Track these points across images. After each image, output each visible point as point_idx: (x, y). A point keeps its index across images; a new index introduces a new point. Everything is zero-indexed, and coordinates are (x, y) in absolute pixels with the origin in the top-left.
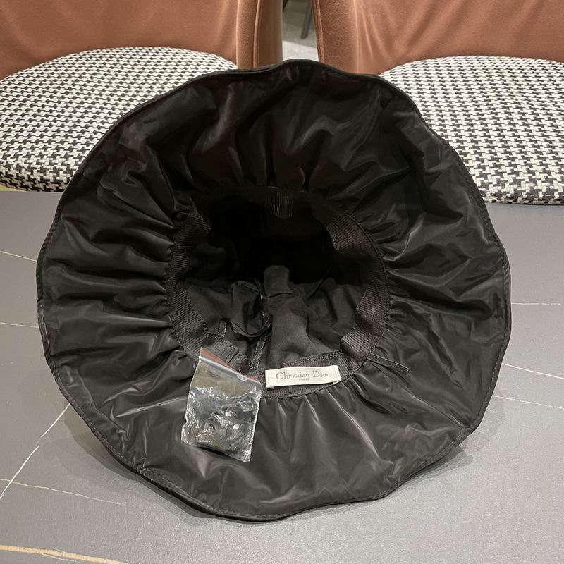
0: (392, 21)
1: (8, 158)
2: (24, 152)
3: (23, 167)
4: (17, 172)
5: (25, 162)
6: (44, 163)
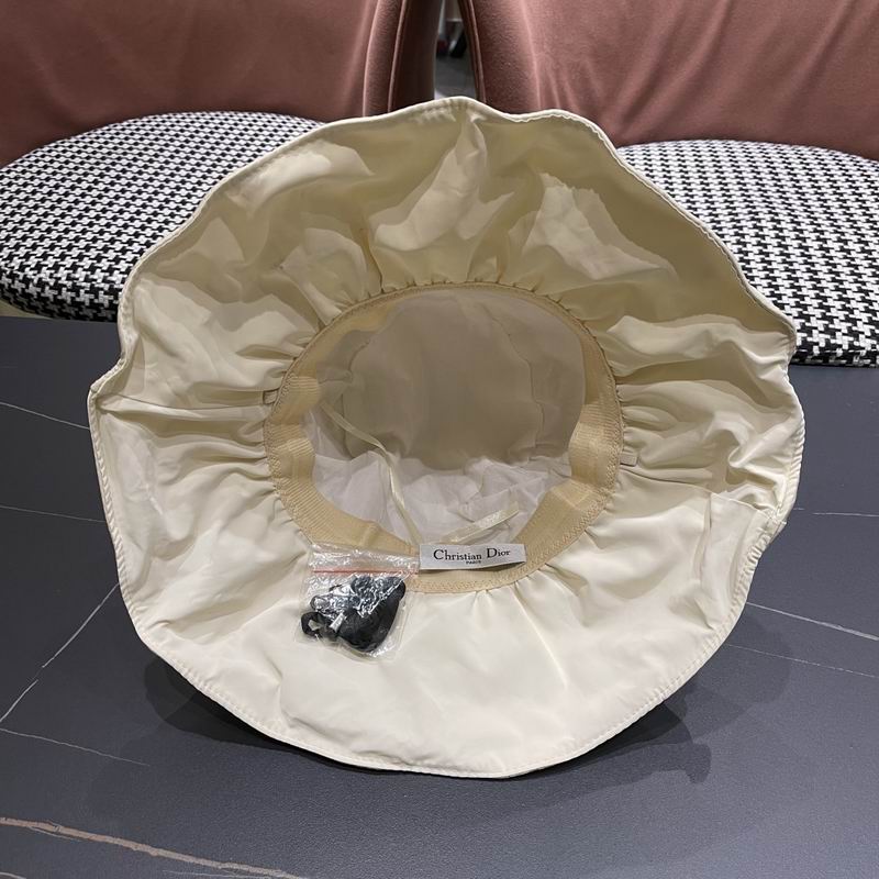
0: (598, 86)
1: (27, 269)
2: (50, 262)
3: (47, 283)
4: (39, 290)
5: (51, 276)
6: (77, 279)
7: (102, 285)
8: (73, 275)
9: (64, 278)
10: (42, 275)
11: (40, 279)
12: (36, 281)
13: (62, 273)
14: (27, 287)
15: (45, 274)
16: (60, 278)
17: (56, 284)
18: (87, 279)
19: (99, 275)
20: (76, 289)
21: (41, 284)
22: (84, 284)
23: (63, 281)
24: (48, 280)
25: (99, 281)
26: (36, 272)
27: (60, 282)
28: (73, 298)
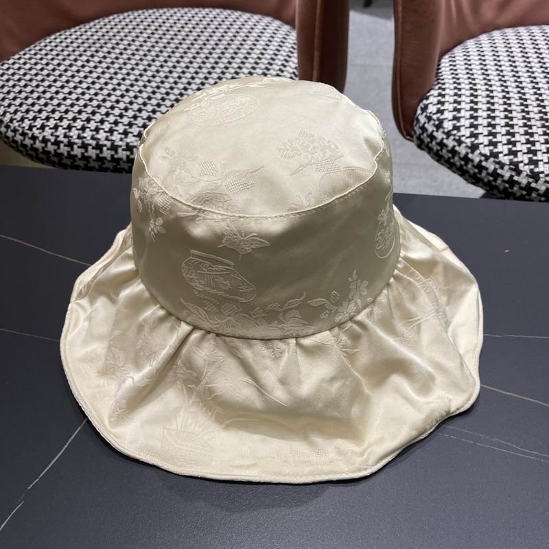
1: (34, 129)
2: (52, 123)
3: (49, 140)
4: (43, 145)
5: (52, 135)
6: (72, 137)
7: (91, 142)
8: (68, 134)
9: (62, 136)
10: (45, 134)
11: (44, 137)
12: (41, 138)
13: (61, 132)
14: (35, 143)
15: (47, 133)
16: (58, 136)
17: (56, 140)
18: (79, 137)
19: (88, 134)
20: (70, 145)
21: (45, 141)
22: (77, 141)
23: (61, 138)
24: (50, 137)
25: (89, 138)
26: (41, 131)
27: (59, 139)
28: (68, 152)
